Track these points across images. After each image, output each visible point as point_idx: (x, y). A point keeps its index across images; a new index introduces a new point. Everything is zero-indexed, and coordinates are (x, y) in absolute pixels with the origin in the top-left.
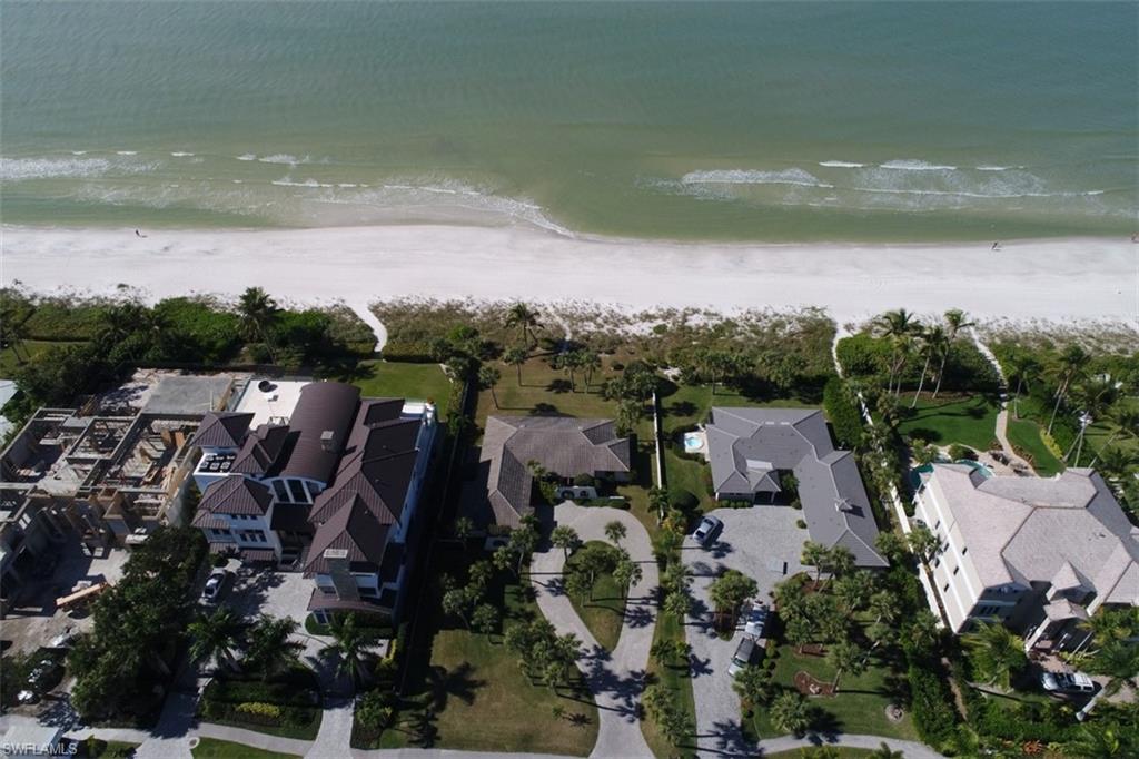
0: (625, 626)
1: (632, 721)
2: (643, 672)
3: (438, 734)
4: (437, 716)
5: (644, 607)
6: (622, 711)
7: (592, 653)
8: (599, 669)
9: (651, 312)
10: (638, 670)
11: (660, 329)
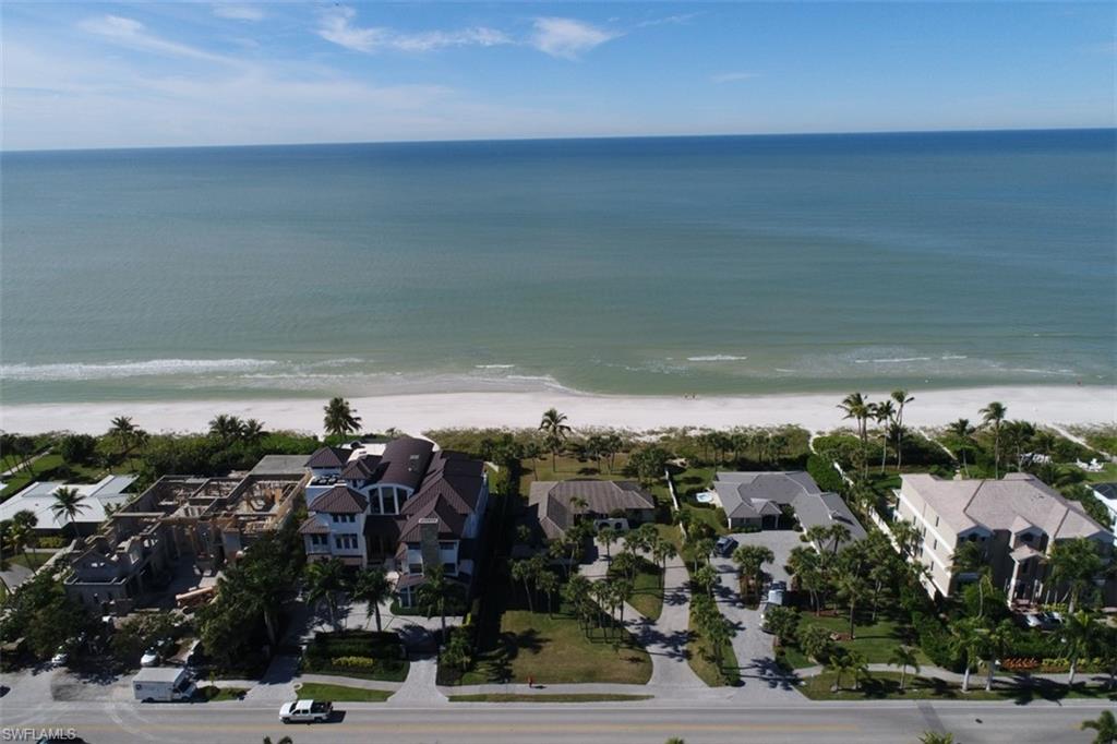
0: (665, 606)
1: (681, 661)
2: (685, 631)
3: (513, 673)
4: (510, 662)
5: (680, 594)
6: (671, 655)
7: (639, 621)
8: (646, 632)
9: (656, 430)
10: (681, 630)
11: (663, 439)
